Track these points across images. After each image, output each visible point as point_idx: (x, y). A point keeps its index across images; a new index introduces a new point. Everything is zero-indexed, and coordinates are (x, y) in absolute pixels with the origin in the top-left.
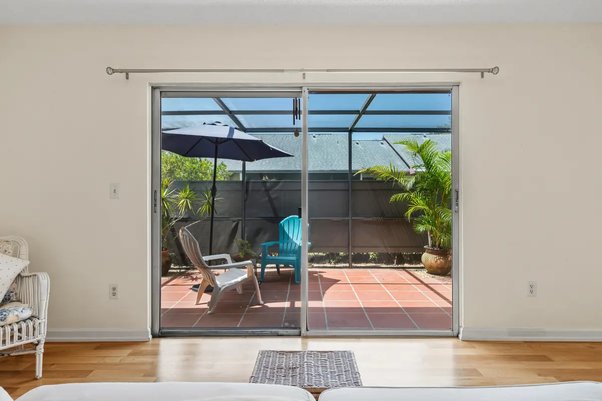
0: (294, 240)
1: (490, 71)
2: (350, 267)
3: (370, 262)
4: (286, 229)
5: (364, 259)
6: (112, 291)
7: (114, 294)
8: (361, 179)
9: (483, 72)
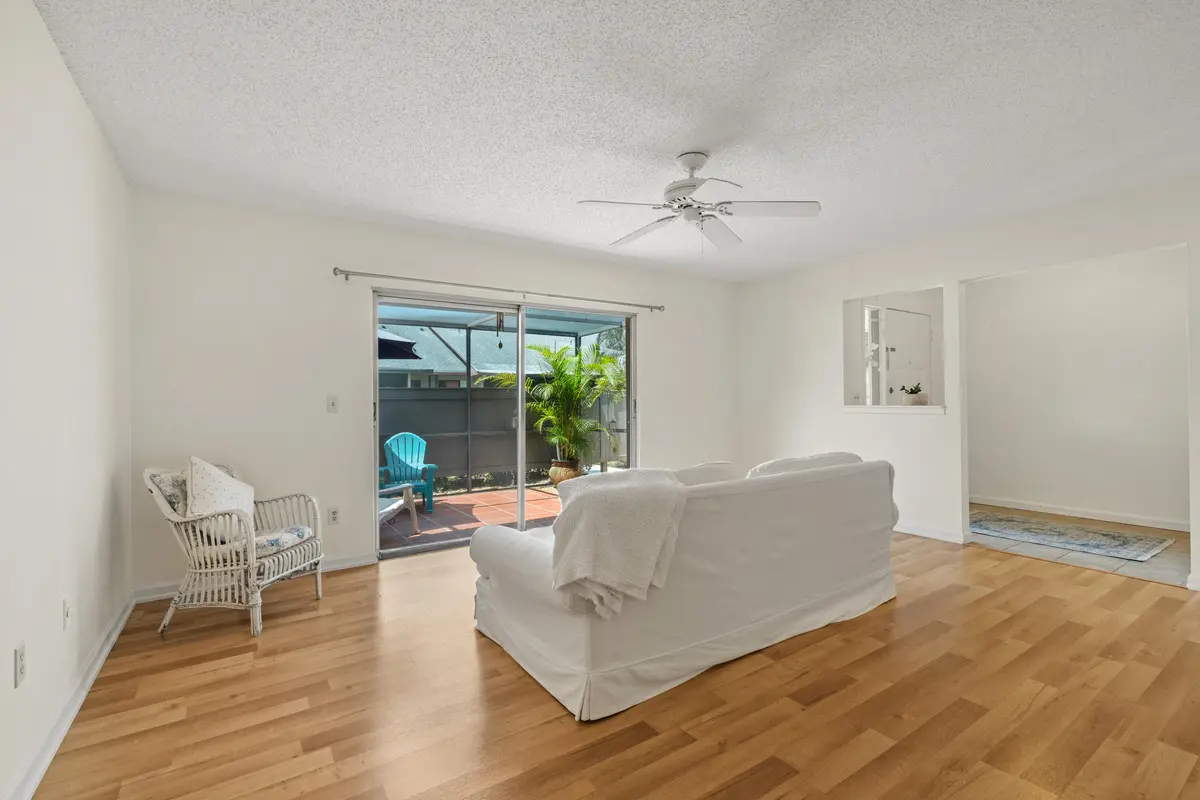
0: (408, 462)
1: (659, 308)
2: (468, 492)
3: (484, 485)
4: (394, 450)
5: (479, 483)
6: (331, 516)
7: (334, 519)
8: (409, 386)
9: (652, 308)
